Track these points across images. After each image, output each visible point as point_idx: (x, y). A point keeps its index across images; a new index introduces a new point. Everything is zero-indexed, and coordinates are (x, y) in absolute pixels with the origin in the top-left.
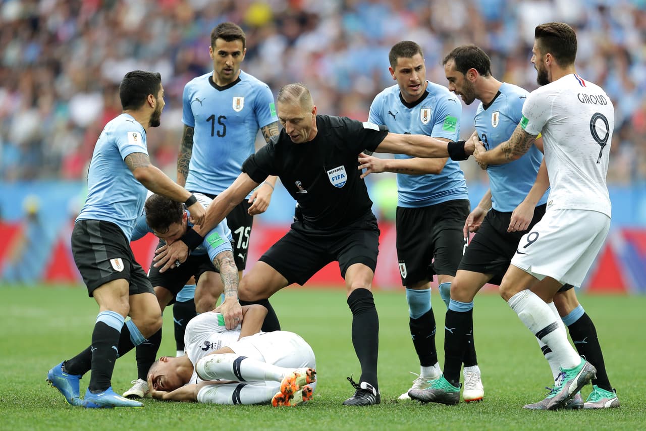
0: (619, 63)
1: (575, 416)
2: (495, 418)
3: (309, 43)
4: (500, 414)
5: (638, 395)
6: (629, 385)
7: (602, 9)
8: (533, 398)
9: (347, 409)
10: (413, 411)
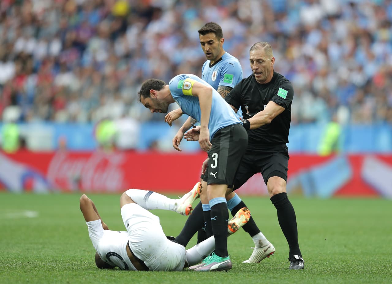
0: (364, 41)
1: (335, 280)
2: (282, 281)
3: (155, 27)
4: (285, 279)
5: (378, 265)
6: (371, 258)
7: (352, 5)
8: (307, 268)
9: (181, 276)
10: (226, 276)
